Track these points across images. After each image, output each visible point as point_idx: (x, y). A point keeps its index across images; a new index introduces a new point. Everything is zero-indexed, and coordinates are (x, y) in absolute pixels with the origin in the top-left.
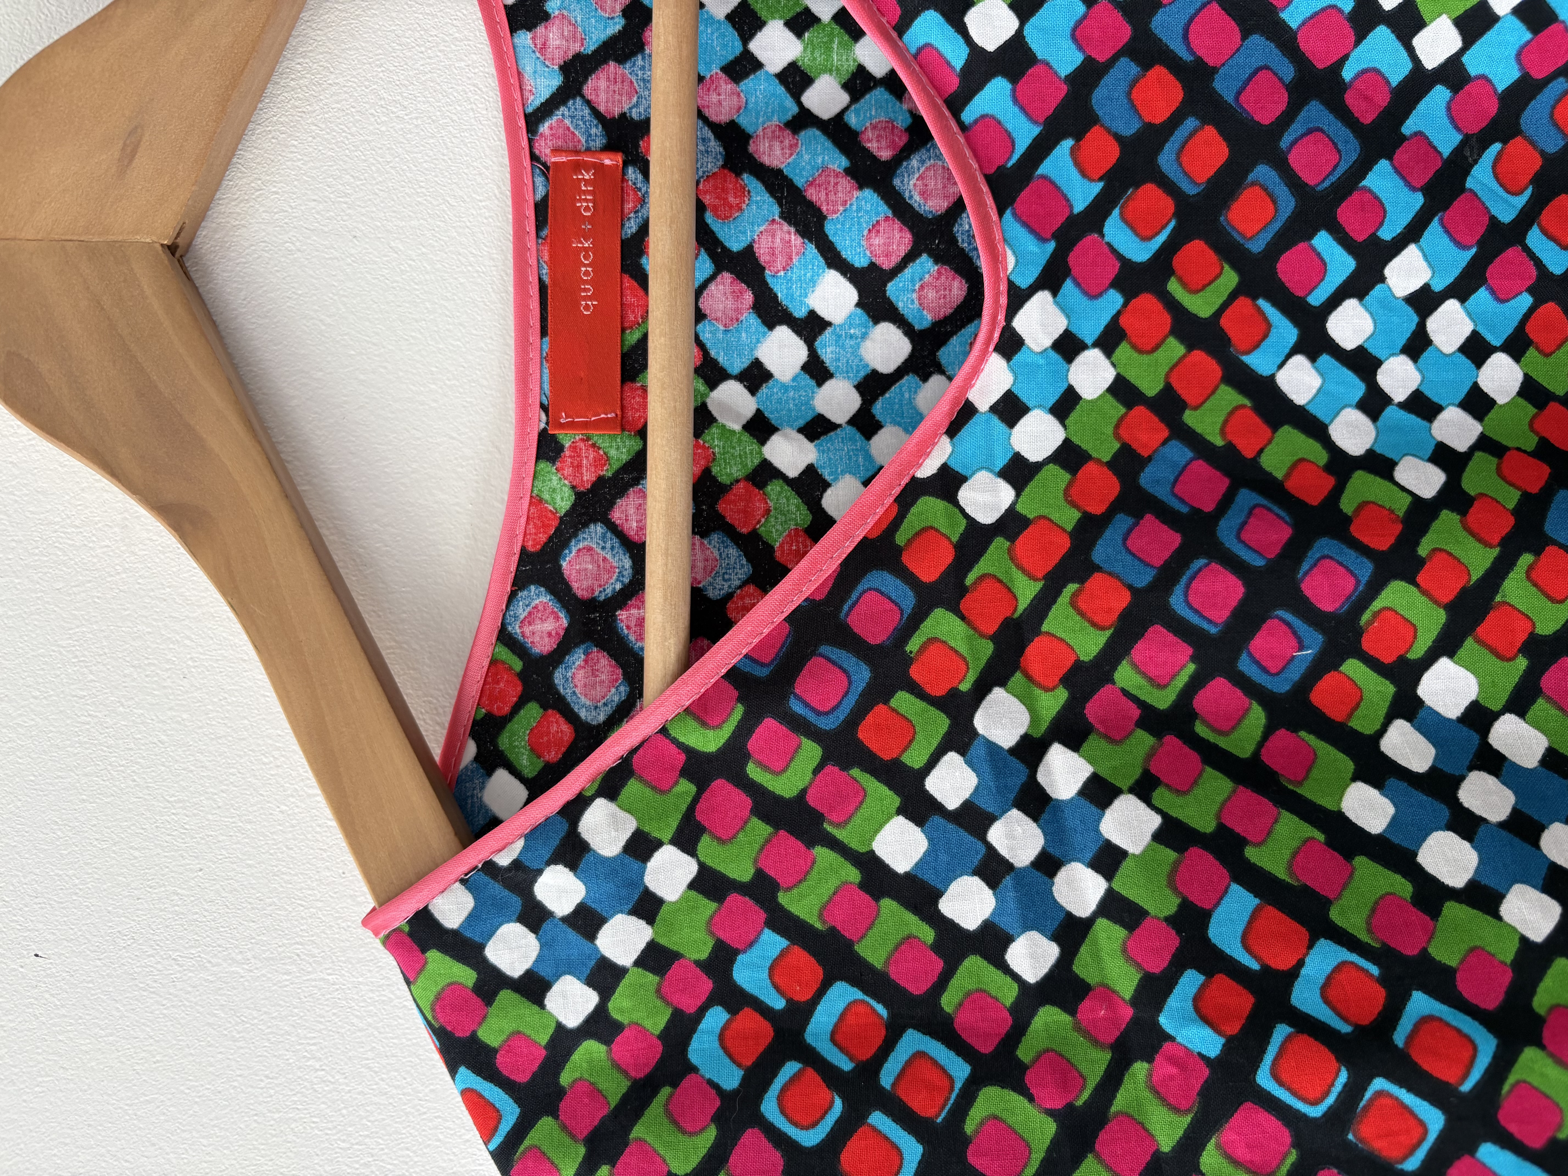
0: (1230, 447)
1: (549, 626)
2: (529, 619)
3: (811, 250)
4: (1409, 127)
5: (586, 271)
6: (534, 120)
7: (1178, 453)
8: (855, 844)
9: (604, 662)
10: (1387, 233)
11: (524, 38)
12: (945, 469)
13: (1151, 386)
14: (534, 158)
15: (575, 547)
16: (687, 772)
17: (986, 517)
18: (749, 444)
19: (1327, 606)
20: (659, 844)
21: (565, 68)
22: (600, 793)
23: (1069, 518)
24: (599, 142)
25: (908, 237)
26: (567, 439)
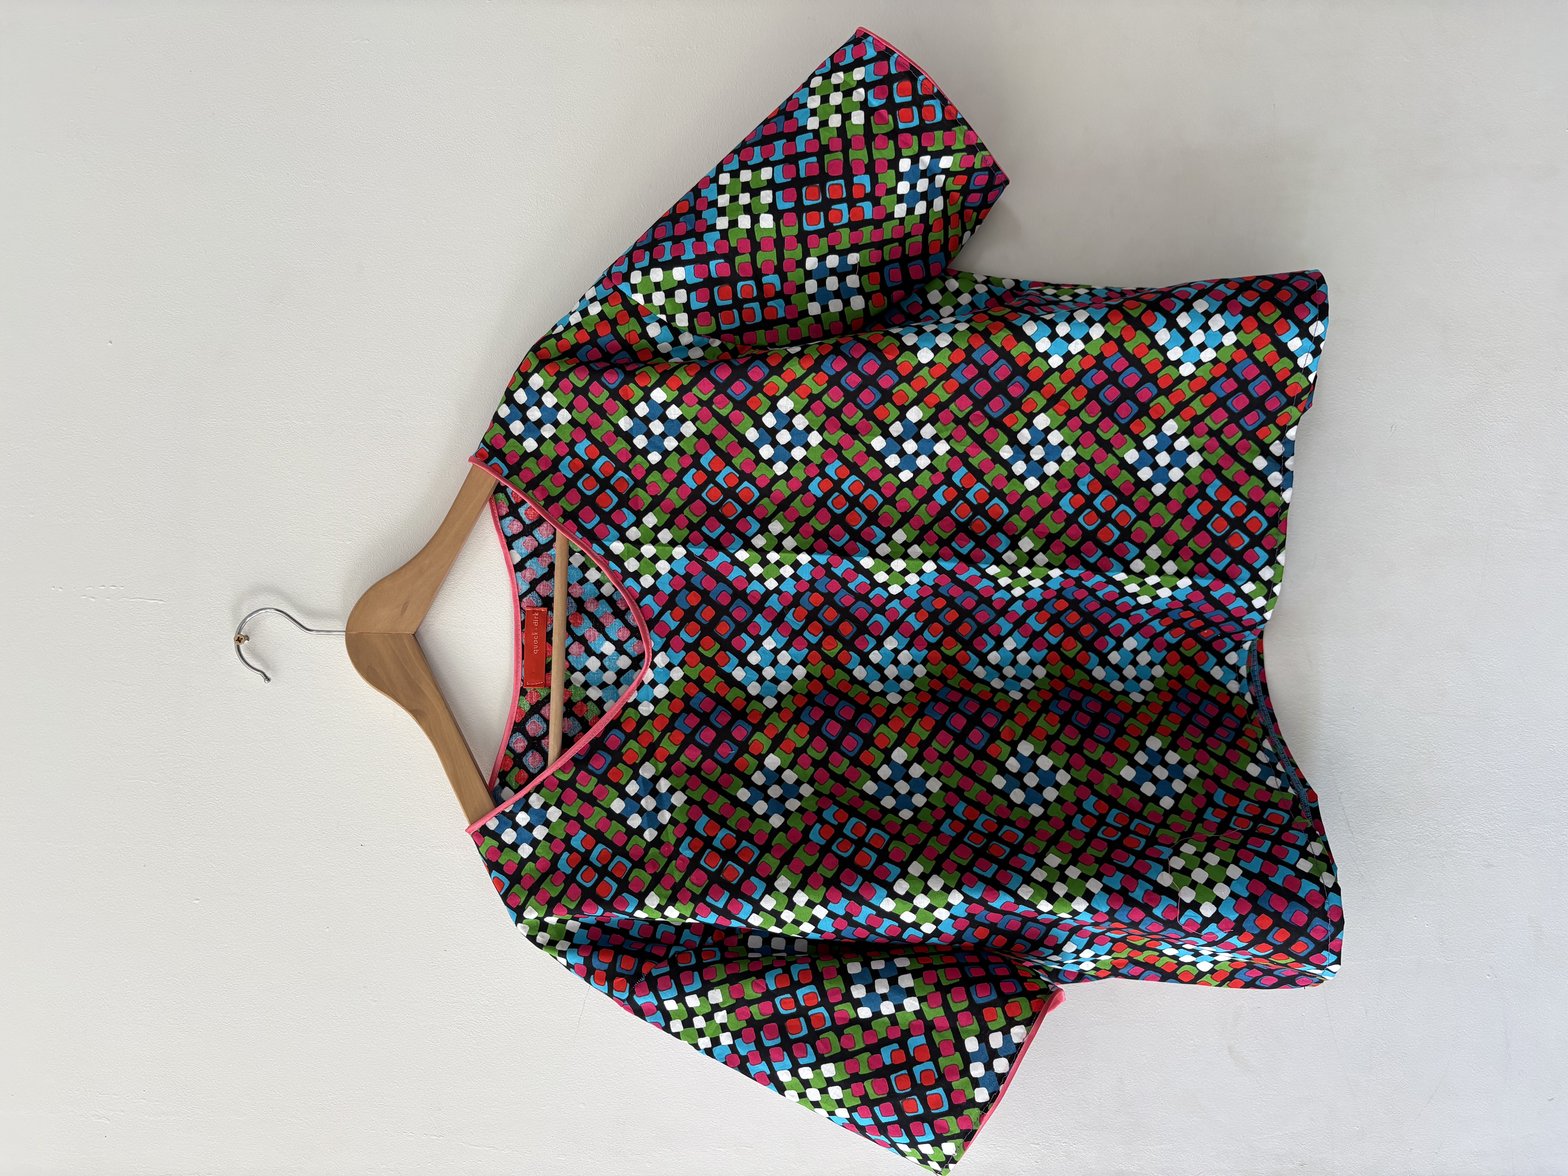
0: (717, 693)
1: (522, 744)
2: (516, 743)
3: (601, 635)
4: (767, 605)
5: (536, 642)
6: (521, 597)
7: (702, 695)
8: (605, 806)
9: (537, 755)
10: (762, 633)
11: (519, 574)
12: (635, 700)
13: (694, 677)
14: (521, 608)
15: (530, 721)
16: (559, 786)
17: (646, 714)
18: (582, 690)
19: (739, 739)
20: (551, 806)
21: (530, 583)
22: (535, 792)
23: (669, 714)
24: (540, 604)
25: (629, 632)
26: (529, 690)
